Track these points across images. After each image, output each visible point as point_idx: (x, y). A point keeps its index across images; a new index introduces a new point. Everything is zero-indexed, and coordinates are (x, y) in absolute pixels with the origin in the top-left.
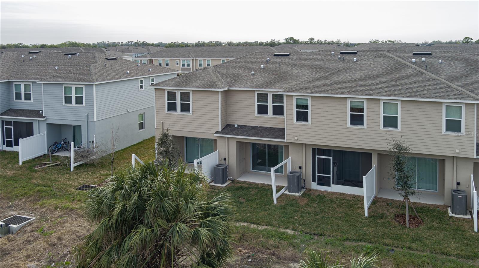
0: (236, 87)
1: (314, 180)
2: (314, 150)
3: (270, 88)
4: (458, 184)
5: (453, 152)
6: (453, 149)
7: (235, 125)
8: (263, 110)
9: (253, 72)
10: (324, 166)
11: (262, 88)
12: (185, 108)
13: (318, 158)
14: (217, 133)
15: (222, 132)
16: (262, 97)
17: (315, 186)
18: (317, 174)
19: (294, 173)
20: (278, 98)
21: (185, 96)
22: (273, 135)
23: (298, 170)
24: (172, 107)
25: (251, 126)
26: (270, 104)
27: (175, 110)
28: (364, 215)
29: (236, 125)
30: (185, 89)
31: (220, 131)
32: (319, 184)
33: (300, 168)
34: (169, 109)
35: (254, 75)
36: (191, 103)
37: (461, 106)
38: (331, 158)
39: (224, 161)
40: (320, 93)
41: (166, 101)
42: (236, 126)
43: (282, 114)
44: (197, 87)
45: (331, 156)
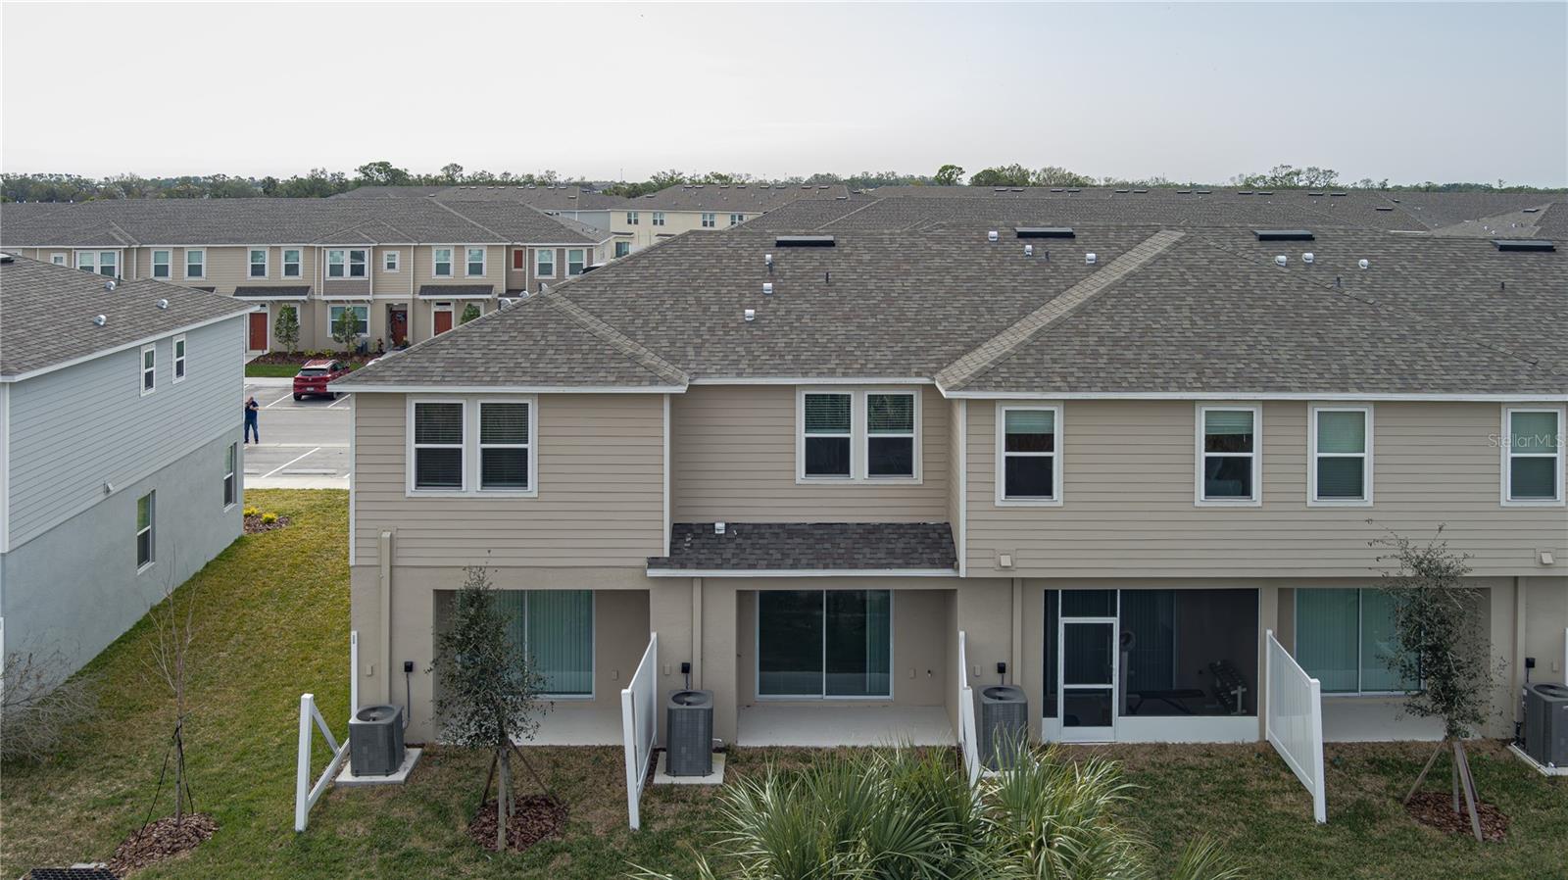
0: (720, 373)
1: (1050, 710)
2: (1050, 596)
3: (860, 373)
4: (1530, 663)
5: (1531, 563)
6: (1531, 554)
7: (714, 524)
8: (828, 458)
9: (750, 312)
10: (1088, 653)
11: (832, 373)
12: (506, 469)
13: (1067, 626)
14: (654, 562)
15: (677, 559)
16: (827, 410)
17: (1054, 731)
18: (1062, 686)
19: (999, 694)
20: (890, 410)
21: (504, 420)
22: (891, 553)
23: (995, 680)
24: (438, 469)
25: (782, 526)
26: (859, 436)
27: (454, 478)
28: (1312, 819)
29: (718, 525)
30: (507, 391)
31: (667, 554)
32: (1070, 721)
33: (1001, 669)
34: (425, 478)
35: (755, 322)
36: (532, 446)
37: (1555, 411)
38: (1115, 621)
39: (682, 677)
40: (1105, 389)
41: (412, 446)
42: (720, 527)
43: (906, 469)
44: (568, 380)
45: (1114, 615)
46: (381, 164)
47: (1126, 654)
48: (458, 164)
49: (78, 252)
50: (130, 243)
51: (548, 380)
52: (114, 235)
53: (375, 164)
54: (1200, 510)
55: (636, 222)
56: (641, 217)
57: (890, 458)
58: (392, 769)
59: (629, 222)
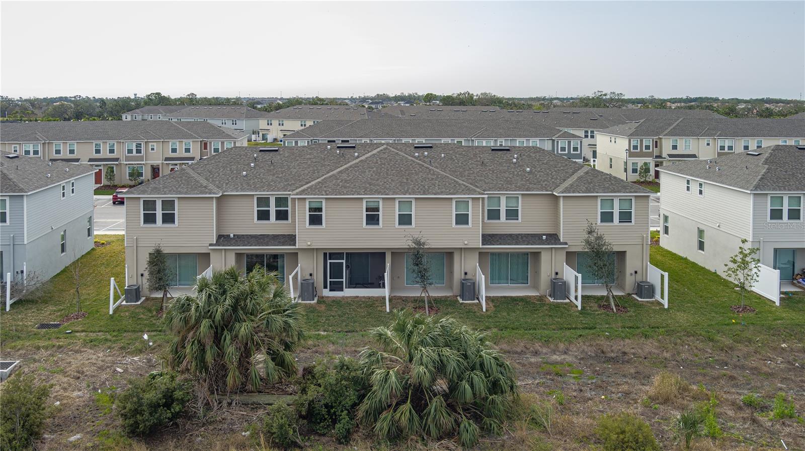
0: (232, 191)
1: (325, 287)
2: (325, 254)
3: (272, 191)
4: (466, 274)
5: (462, 244)
6: (461, 241)
8: (263, 215)
9: (244, 173)
10: (336, 271)
11: (264, 191)
12: (169, 218)
13: (330, 263)
14: (211, 245)
15: (218, 244)
16: (264, 201)
17: (327, 293)
18: (329, 280)
19: (307, 280)
20: (281, 201)
21: (168, 204)
22: (279, 242)
23: (308, 277)
24: (150, 219)
25: (250, 235)
26: (273, 209)
27: (154, 221)
29: (231, 235)
30: (169, 196)
31: (215, 243)
32: (330, 290)
33: (311, 275)
34: (146, 221)
35: (246, 176)
36: (176, 212)
37: (468, 200)
38: (344, 261)
40: (336, 195)
41: (142, 212)
42: (232, 235)
43: (287, 219)
44: (186, 193)
45: (344, 260)
46: (157, 94)
47: (348, 271)
48: (194, 93)
49: (23, 144)
50: (45, 140)
51: (180, 193)
52: (38, 137)
53: (154, 94)
54: (365, 229)
55: (271, 124)
56: (273, 122)
57: (282, 215)
58: (137, 301)
59: (268, 124)
